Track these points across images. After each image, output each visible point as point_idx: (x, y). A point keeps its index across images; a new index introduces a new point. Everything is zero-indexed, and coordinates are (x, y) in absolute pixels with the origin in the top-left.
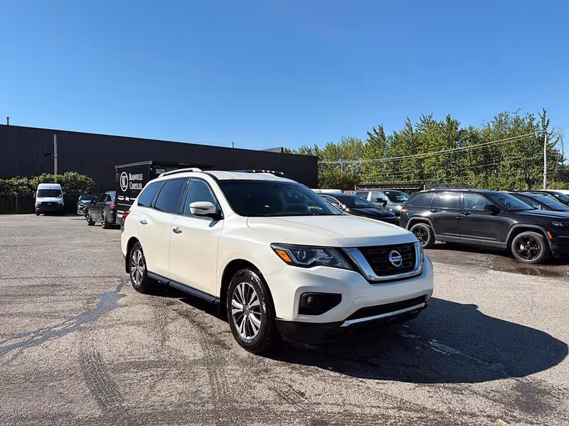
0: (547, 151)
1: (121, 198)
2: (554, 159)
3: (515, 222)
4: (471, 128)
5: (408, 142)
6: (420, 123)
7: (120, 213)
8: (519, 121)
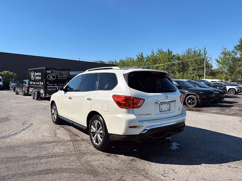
0: (206, 64)
1: (31, 83)
2: (208, 67)
3: (187, 92)
4: (177, 54)
5: (153, 59)
6: (157, 52)
7: (31, 89)
8: (196, 52)
